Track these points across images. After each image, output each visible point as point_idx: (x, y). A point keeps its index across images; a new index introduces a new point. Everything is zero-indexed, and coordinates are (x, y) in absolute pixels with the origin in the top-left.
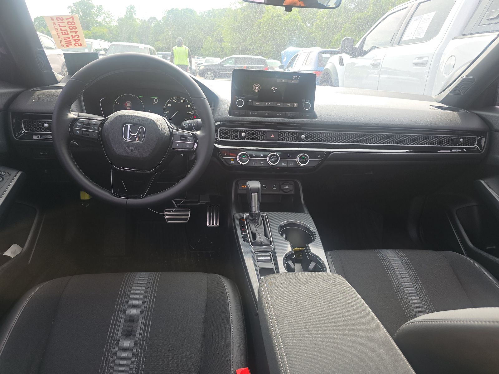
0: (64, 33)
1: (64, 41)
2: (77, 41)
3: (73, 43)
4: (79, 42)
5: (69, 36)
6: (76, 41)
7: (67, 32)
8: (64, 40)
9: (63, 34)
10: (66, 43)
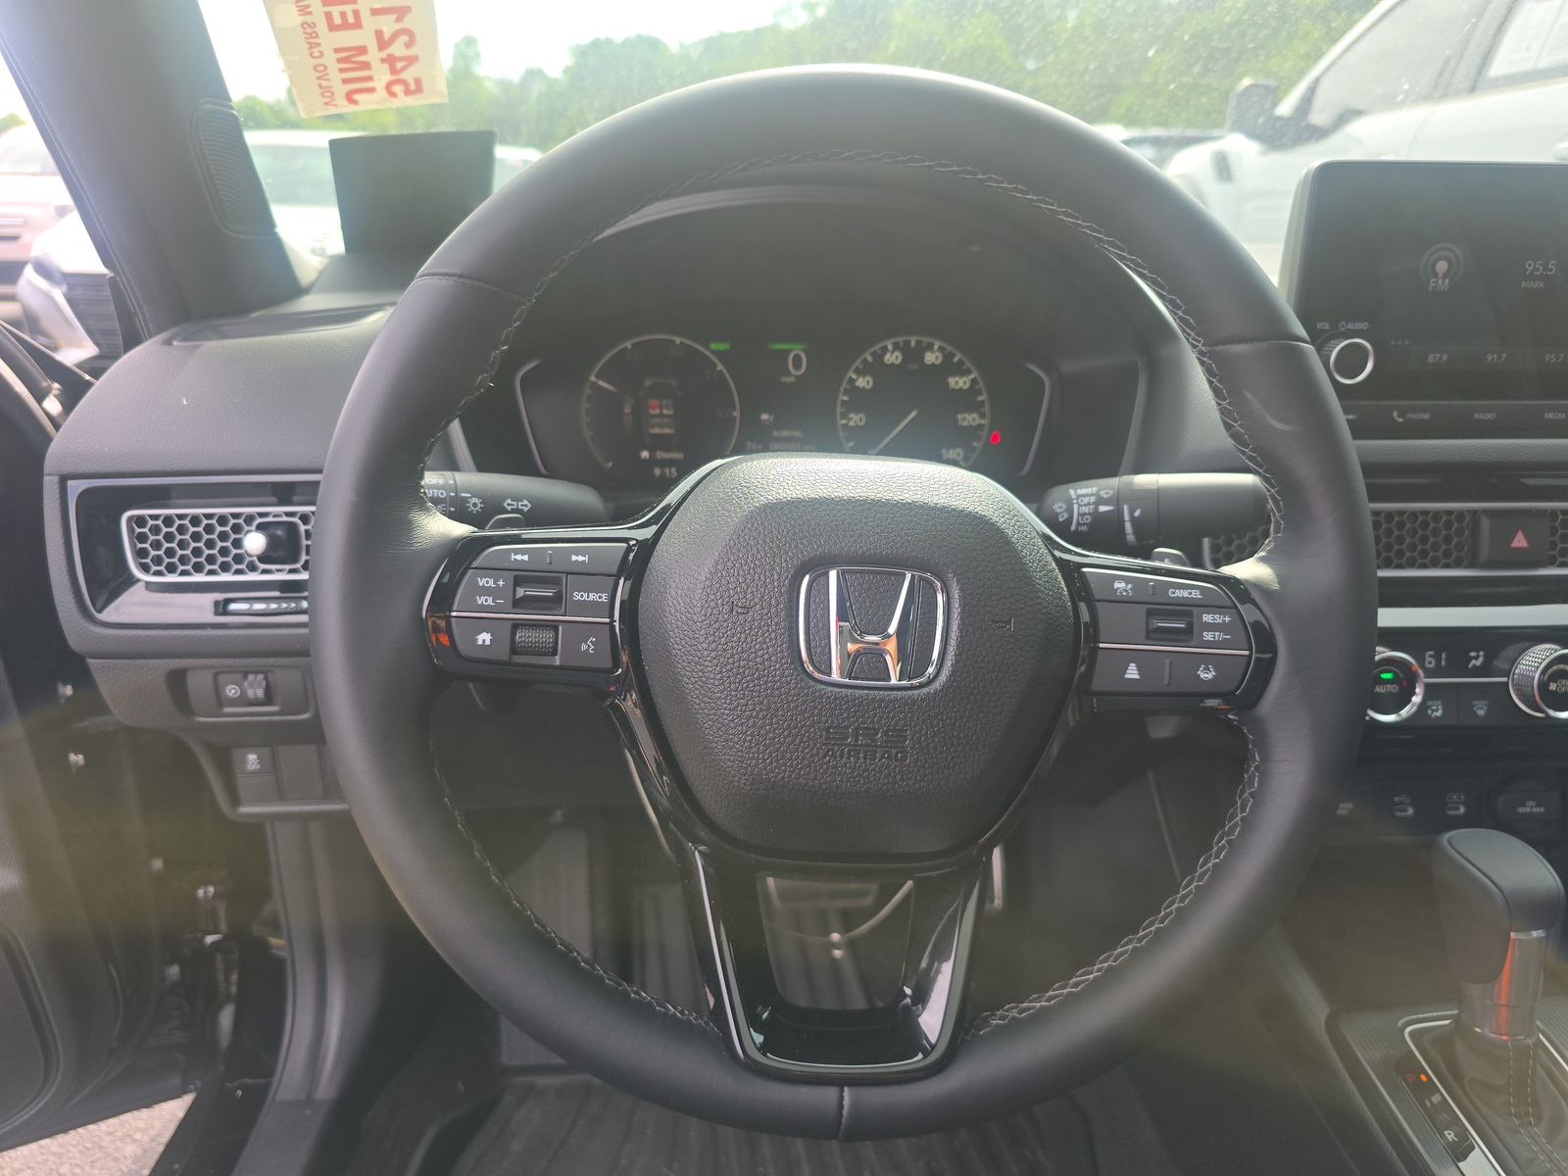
0: (337, 20)
1: (333, 68)
2: (404, 69)
3: (381, 76)
4: (409, 75)
5: (364, 37)
6: (399, 65)
7: (356, 13)
8: (339, 61)
9: (332, 27)
10: (345, 81)
